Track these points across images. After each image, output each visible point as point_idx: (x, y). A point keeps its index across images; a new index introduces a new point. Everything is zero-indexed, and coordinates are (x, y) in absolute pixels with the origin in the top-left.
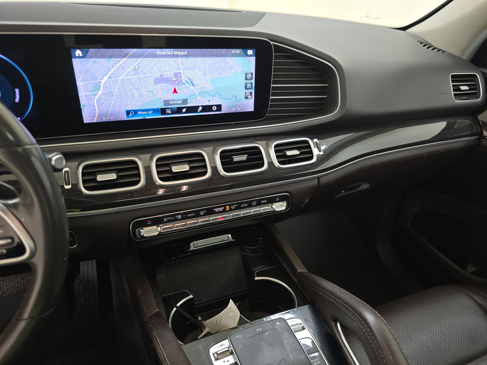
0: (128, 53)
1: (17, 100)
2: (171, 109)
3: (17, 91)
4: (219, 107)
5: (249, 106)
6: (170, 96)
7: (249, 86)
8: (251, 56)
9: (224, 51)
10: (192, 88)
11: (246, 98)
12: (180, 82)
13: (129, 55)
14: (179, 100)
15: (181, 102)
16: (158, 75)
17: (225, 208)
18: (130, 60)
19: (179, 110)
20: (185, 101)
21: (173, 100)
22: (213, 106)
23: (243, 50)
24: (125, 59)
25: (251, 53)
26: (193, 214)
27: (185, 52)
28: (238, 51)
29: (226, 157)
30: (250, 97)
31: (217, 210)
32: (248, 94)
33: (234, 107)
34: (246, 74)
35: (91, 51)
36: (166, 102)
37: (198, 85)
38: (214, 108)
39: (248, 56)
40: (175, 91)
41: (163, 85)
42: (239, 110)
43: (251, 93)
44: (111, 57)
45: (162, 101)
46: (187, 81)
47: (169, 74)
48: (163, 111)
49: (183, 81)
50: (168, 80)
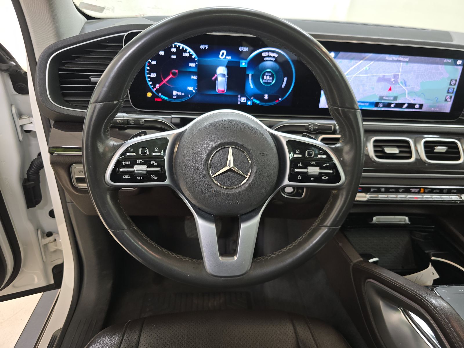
0: (365, 57)
1: (283, 86)
2: (384, 104)
3: (286, 79)
4: (421, 106)
5: (447, 107)
6: (385, 93)
7: (451, 90)
8: (459, 65)
9: (438, 59)
10: (404, 88)
11: (446, 100)
12: (396, 82)
13: (365, 59)
14: (391, 97)
15: (392, 98)
16: (381, 75)
17: (420, 190)
18: (365, 62)
19: (389, 105)
20: (395, 98)
21: (386, 97)
22: (416, 104)
23: (454, 60)
24: (361, 61)
25: (460, 63)
26: (394, 190)
27: (407, 58)
28: (449, 61)
29: (429, 147)
30: (449, 100)
31: (413, 190)
32: (448, 98)
33: (434, 107)
34: (451, 80)
35: (341, 54)
36: (381, 98)
37: (409, 86)
38: (417, 106)
39: (457, 65)
40: (390, 89)
41: (382, 84)
42: (437, 110)
43: (451, 97)
44: (353, 59)
45: (378, 96)
46: (401, 82)
47: (389, 75)
48: (377, 104)
49: (399, 82)
50: (388, 80)
